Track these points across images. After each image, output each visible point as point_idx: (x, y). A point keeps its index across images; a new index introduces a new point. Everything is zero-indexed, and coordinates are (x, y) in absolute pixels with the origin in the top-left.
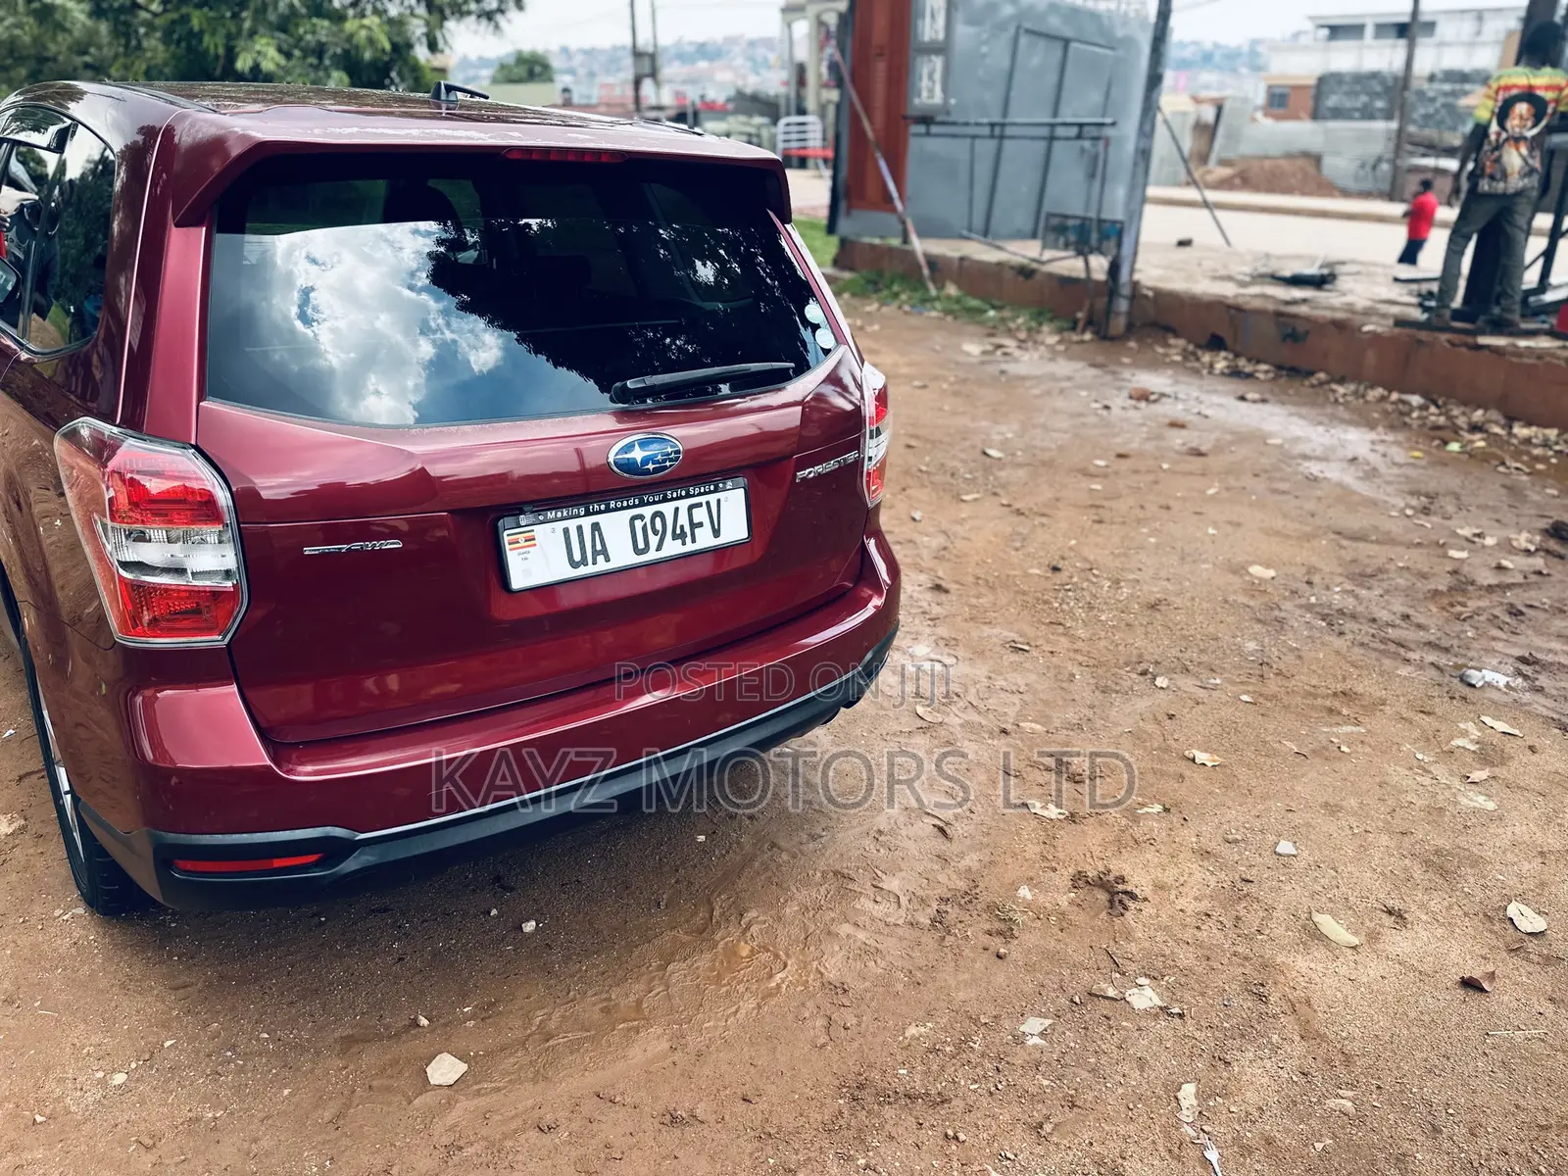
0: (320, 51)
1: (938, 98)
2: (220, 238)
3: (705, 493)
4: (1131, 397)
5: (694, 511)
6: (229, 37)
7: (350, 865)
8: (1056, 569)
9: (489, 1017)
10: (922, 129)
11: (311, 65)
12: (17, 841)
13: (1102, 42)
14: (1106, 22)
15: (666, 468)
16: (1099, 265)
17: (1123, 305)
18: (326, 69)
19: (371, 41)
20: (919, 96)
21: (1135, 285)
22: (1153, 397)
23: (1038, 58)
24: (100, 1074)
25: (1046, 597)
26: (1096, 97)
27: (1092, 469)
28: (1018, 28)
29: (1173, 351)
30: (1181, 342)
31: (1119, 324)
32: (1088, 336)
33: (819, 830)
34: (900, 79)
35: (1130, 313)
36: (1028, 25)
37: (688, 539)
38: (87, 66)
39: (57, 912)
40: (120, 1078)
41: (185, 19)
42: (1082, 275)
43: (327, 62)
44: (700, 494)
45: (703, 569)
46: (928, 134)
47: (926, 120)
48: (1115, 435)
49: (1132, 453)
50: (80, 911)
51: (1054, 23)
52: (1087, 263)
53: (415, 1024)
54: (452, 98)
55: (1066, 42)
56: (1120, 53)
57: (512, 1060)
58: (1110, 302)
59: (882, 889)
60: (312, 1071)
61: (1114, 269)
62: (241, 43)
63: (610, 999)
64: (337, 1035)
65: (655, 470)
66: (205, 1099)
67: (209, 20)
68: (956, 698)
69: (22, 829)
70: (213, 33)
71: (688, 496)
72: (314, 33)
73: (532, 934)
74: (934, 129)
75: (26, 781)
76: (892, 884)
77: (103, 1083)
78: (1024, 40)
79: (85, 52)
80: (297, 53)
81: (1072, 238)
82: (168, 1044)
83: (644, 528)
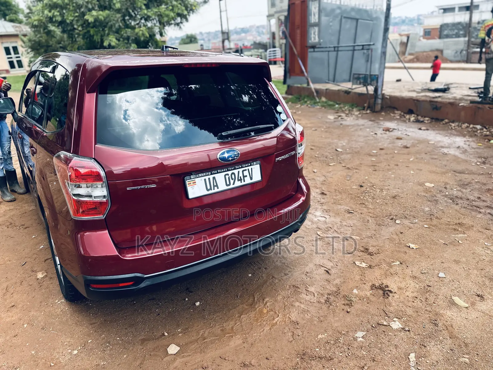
0: (128, 38)
1: (317, 40)
2: (100, 96)
3: (247, 166)
4: (383, 130)
5: (244, 172)
6: (102, 36)
7: (143, 285)
8: (361, 186)
9: (186, 332)
10: (312, 50)
11: (126, 43)
12: (45, 280)
13: (369, 19)
14: (370, 13)
15: (235, 159)
16: (371, 89)
17: (379, 101)
18: (130, 44)
19: (143, 34)
20: (311, 40)
21: (383, 95)
22: (391, 130)
23: (348, 25)
24: (70, 351)
25: (358, 195)
26: (368, 36)
27: (372, 154)
28: (342, 16)
29: (397, 115)
30: (399, 112)
31: (378, 107)
32: (368, 112)
33: (287, 272)
34: (305, 35)
35: (382, 104)
36: (345, 15)
37: (243, 181)
38: (61, 47)
39: (57, 301)
40: (75, 352)
41: (89, 32)
42: (366, 92)
43: (130, 42)
44: (246, 167)
45: (247, 190)
46: (314, 51)
47: (313, 47)
48: (379, 143)
49: (384, 148)
50: (63, 300)
51: (353, 14)
52: (367, 88)
53: (163, 335)
54: (167, 50)
55: (357, 20)
56: (375, 22)
57: (193, 346)
58: (375, 101)
59: (309, 291)
60: (133, 350)
61: (376, 90)
62: (105, 38)
63: (223, 327)
64: (140, 338)
65: (232, 160)
66: (101, 358)
67: (95, 31)
68: (330, 229)
69: (46, 276)
70: (97, 35)
71: (242, 167)
72: (126, 33)
73: (199, 306)
74: (316, 50)
75: (47, 261)
76: (312, 289)
77: (71, 353)
78: (343, 20)
79: (60, 43)
80: (121, 39)
81: (362, 81)
82: (89, 341)
83: (229, 178)
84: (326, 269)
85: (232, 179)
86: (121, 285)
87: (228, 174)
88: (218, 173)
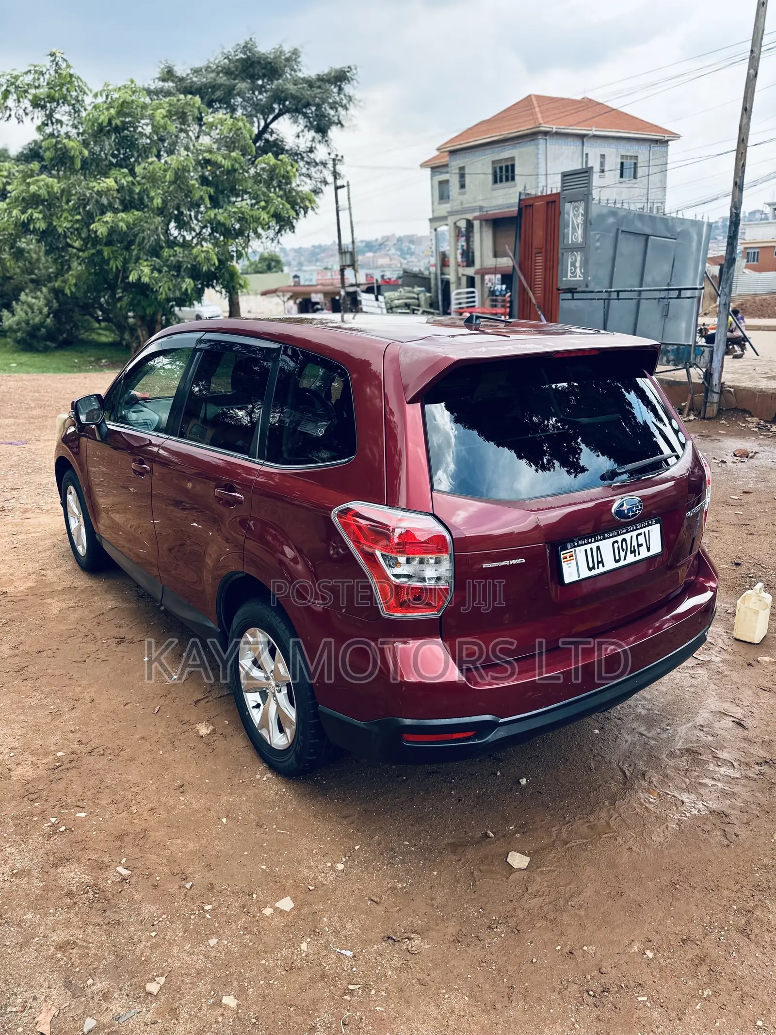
0: (178, 267)
1: (579, 277)
3: (644, 527)
4: (735, 455)
5: (639, 537)
6: (126, 262)
8: (738, 564)
9: (526, 832)
10: (569, 296)
11: (173, 275)
12: (215, 738)
13: (669, 235)
14: (670, 224)
15: (636, 514)
16: (697, 374)
17: (715, 398)
18: (183, 278)
19: (208, 259)
20: (567, 277)
21: (722, 384)
22: (751, 455)
23: (629, 247)
24: (329, 864)
25: (739, 582)
26: (667, 268)
27: (730, 501)
28: (618, 229)
29: (751, 425)
30: (755, 419)
31: (712, 410)
32: (692, 417)
33: (664, 725)
34: (553, 265)
35: (719, 403)
36: (624, 229)
37: (637, 553)
38: (32, 281)
39: (258, 777)
40: (340, 867)
41: (100, 252)
42: (685, 379)
43: (182, 273)
44: (642, 528)
45: (641, 569)
46: (573, 299)
47: (571, 291)
48: (736, 479)
49: (751, 491)
50: (270, 775)
51: (639, 226)
52: (688, 373)
53: (486, 836)
55: (647, 236)
56: (679, 241)
57: (552, 855)
58: (706, 397)
59: (720, 758)
60: (443, 861)
61: (708, 376)
62: (131, 266)
63: (590, 822)
64: (445, 842)
65: (633, 516)
66: (394, 878)
67: (112, 252)
68: (712, 646)
69: (214, 732)
70: (116, 258)
71: (637, 529)
72: (174, 256)
73: (526, 787)
74: (576, 296)
75: (199, 704)
76: (724, 755)
77: (332, 868)
78: (620, 236)
79: (32, 273)
80: (165, 269)
81: (671, 357)
82: (357, 847)
83: (618, 548)
84: (735, 720)
85: (623, 550)
86: (456, 736)
87: (617, 542)
88: (604, 539)
